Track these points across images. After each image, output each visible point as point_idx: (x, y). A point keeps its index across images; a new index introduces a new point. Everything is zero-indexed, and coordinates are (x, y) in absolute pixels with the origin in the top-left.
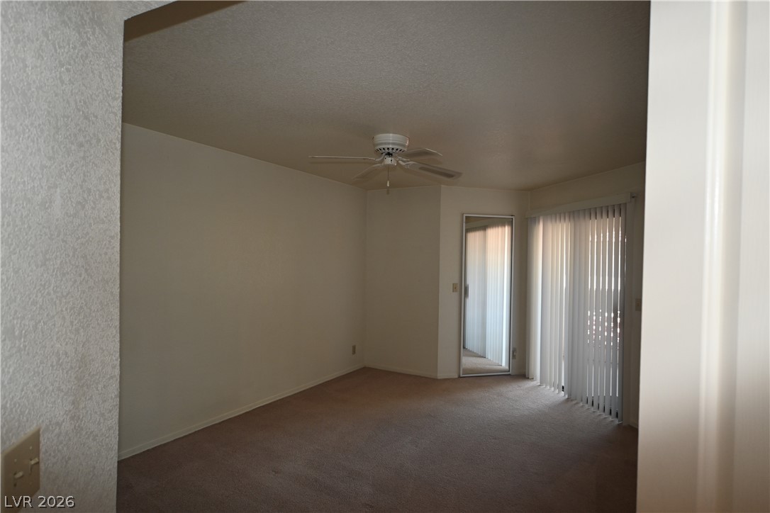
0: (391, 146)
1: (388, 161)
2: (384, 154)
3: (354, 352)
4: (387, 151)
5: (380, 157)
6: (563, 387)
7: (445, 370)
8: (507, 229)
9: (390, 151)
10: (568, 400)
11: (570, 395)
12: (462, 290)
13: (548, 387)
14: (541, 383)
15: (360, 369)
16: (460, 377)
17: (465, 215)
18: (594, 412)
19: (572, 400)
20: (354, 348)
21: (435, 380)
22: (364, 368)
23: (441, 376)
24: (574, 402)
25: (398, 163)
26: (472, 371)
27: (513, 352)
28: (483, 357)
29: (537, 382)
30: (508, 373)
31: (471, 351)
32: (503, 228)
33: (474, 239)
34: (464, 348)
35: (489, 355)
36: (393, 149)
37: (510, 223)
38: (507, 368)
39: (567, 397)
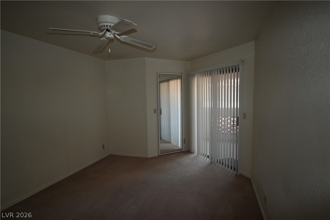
0: (109, 24)
1: (108, 35)
2: (105, 30)
3: (103, 148)
4: (106, 27)
5: (102, 32)
6: (208, 156)
7: (152, 153)
8: (179, 81)
9: (109, 27)
10: (211, 163)
11: (212, 160)
12: (158, 111)
13: (201, 156)
14: (198, 154)
15: (108, 156)
16: (159, 156)
17: (158, 74)
18: (224, 168)
19: (213, 163)
20: (103, 146)
21: (146, 159)
22: (110, 155)
23: (150, 156)
24: (214, 164)
25: (115, 36)
26: (165, 151)
27: (184, 140)
28: (169, 143)
29: (196, 154)
30: (182, 151)
31: (164, 140)
32: (177, 80)
33: (163, 86)
34: (161, 139)
35: (172, 142)
36: (110, 26)
37: (180, 77)
38: (181, 148)
39: (210, 161)
